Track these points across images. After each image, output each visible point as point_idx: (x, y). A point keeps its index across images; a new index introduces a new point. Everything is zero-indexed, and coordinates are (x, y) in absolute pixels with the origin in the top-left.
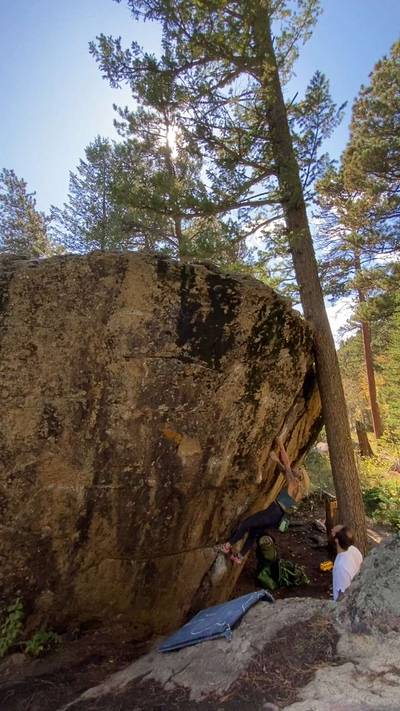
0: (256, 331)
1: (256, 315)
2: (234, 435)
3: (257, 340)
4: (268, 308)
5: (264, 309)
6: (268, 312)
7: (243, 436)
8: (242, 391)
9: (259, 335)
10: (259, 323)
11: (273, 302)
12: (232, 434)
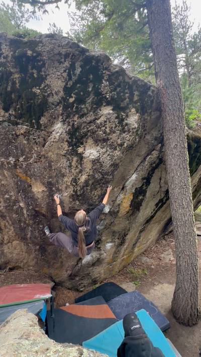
0: (68, 91)
1: (65, 75)
2: (68, 179)
3: (71, 100)
4: (78, 65)
5: (72, 67)
6: (78, 71)
7: (75, 181)
8: (65, 146)
9: (72, 95)
10: (70, 83)
11: (81, 59)
12: (66, 179)
